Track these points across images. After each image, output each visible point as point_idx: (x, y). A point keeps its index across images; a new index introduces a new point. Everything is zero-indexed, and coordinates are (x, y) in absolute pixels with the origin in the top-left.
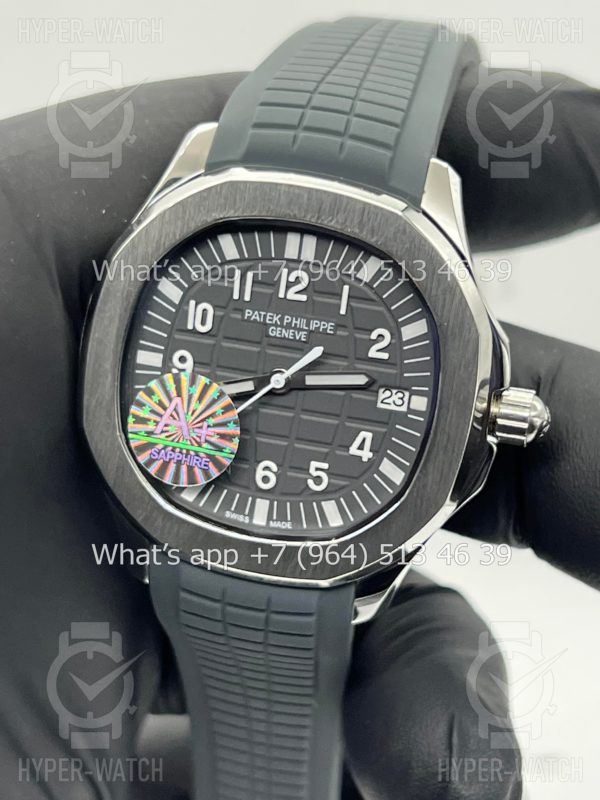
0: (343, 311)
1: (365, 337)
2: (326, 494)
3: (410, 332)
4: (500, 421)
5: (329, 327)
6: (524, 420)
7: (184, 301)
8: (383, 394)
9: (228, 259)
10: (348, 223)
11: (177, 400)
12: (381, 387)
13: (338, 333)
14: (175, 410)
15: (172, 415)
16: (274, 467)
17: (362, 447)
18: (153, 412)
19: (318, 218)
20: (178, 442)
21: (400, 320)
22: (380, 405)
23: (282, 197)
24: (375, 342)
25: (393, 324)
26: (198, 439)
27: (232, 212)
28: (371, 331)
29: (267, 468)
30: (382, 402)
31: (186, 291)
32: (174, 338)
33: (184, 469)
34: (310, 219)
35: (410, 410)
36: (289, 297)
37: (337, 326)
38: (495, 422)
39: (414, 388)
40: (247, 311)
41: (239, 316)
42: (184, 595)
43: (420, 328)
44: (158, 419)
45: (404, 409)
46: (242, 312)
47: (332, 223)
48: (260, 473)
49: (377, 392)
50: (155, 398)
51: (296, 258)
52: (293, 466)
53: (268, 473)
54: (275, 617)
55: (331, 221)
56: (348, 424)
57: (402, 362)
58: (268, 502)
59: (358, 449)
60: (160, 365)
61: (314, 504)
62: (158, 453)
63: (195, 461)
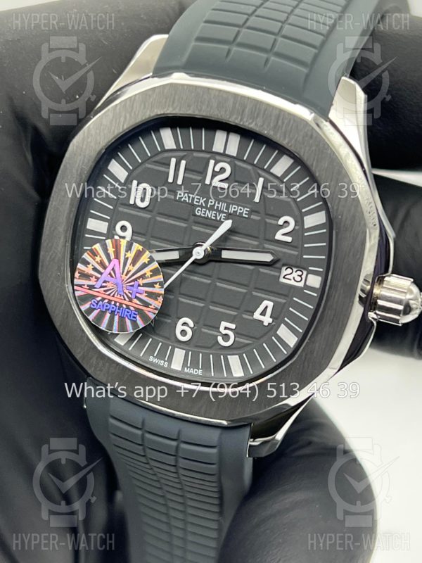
1: (274, 222)
2: (233, 349)
3: (310, 221)
4: (380, 302)
6: (400, 302)
7: (128, 181)
8: (285, 271)
9: (166, 148)
10: (265, 126)
11: (115, 261)
12: (284, 265)
13: (252, 217)
14: (113, 269)
15: (110, 274)
16: (191, 324)
17: (264, 313)
18: (95, 269)
19: (241, 120)
20: (113, 296)
21: (304, 210)
22: (282, 280)
23: (213, 100)
24: (281, 227)
25: (297, 213)
26: (130, 295)
27: (172, 109)
28: (280, 218)
29: (184, 324)
30: (284, 277)
31: (130, 172)
32: (118, 211)
33: (116, 318)
34: (234, 120)
35: (306, 287)
36: (214, 184)
37: (252, 212)
38: (376, 303)
39: (310, 268)
42: (112, 421)
43: (319, 218)
44: (99, 276)
45: (301, 284)
48: (179, 328)
49: (281, 269)
50: (98, 259)
51: (222, 152)
52: (207, 322)
53: (185, 328)
54: (183, 446)
55: (251, 123)
56: (254, 293)
57: (303, 245)
58: (184, 351)
59: (261, 314)
60: (105, 232)
61: (222, 357)
62: (97, 304)
63: (126, 313)
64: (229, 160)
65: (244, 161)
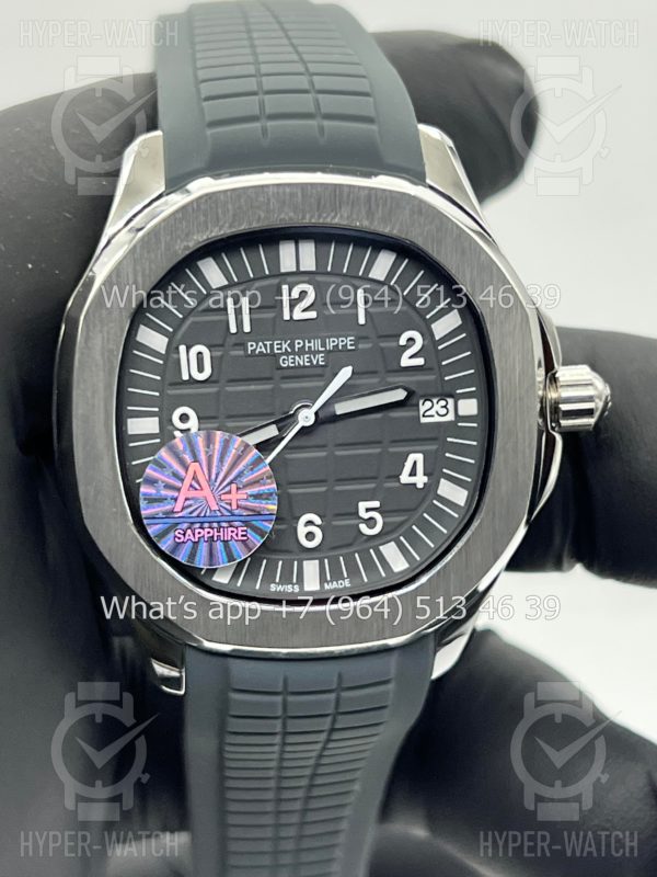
0: (362, 320)
1: (394, 344)
2: (384, 536)
3: (442, 328)
4: (564, 407)
5: (349, 342)
7: (172, 348)
8: (424, 406)
9: (214, 287)
10: (354, 216)
11: (194, 467)
12: (422, 397)
13: (360, 346)
14: (194, 478)
15: (191, 486)
16: (318, 521)
17: (413, 470)
18: (168, 486)
19: (320, 216)
20: (205, 516)
21: (428, 317)
22: (423, 420)
23: (272, 200)
24: (405, 348)
25: (421, 323)
26: (228, 507)
27: (217, 229)
28: (400, 336)
29: (310, 523)
30: (424, 416)
31: (171, 336)
32: (168, 395)
33: (219, 546)
34: (310, 219)
35: (460, 418)
36: (296, 317)
37: (358, 339)
38: (559, 409)
39: (458, 391)
40: (249, 344)
41: (242, 353)
42: (233, 696)
43: (452, 321)
44: (176, 494)
45: (450, 417)
46: (243, 345)
47: (336, 221)
48: (302, 530)
49: (418, 405)
51: (294, 270)
52: (339, 514)
53: (310, 528)
54: (346, 694)
55: (334, 218)
56: (392, 450)
57: (440, 364)
58: (317, 562)
59: (410, 475)
60: (158, 431)
61: (372, 551)
62: (184, 535)
63: (230, 534)
64: (306, 278)
65: (328, 274)
